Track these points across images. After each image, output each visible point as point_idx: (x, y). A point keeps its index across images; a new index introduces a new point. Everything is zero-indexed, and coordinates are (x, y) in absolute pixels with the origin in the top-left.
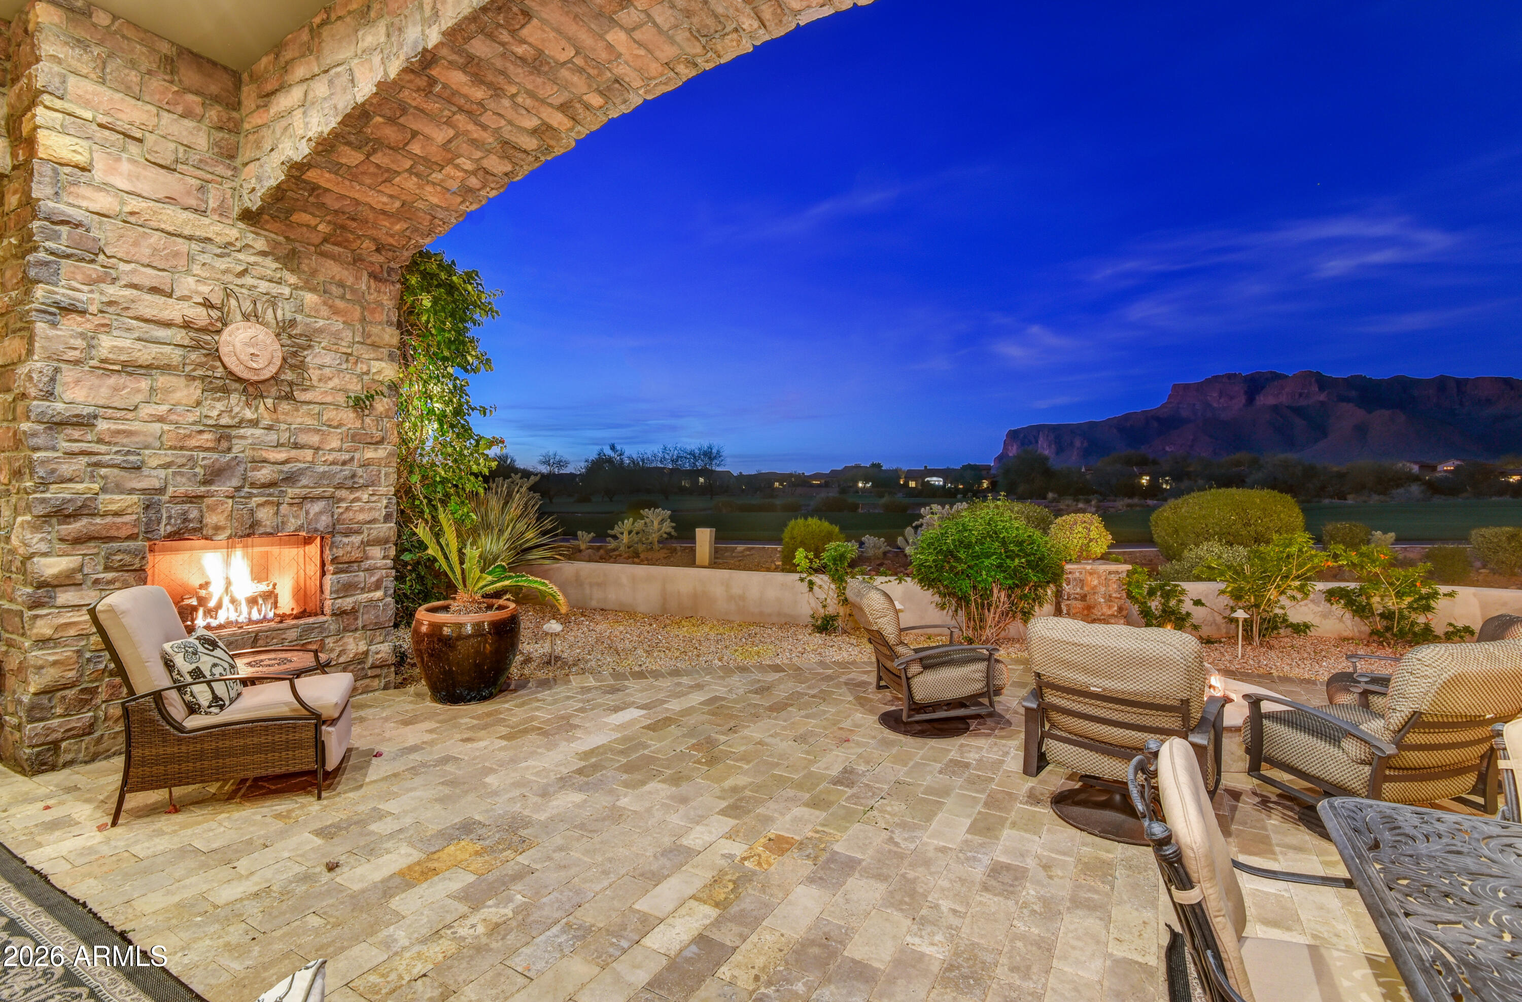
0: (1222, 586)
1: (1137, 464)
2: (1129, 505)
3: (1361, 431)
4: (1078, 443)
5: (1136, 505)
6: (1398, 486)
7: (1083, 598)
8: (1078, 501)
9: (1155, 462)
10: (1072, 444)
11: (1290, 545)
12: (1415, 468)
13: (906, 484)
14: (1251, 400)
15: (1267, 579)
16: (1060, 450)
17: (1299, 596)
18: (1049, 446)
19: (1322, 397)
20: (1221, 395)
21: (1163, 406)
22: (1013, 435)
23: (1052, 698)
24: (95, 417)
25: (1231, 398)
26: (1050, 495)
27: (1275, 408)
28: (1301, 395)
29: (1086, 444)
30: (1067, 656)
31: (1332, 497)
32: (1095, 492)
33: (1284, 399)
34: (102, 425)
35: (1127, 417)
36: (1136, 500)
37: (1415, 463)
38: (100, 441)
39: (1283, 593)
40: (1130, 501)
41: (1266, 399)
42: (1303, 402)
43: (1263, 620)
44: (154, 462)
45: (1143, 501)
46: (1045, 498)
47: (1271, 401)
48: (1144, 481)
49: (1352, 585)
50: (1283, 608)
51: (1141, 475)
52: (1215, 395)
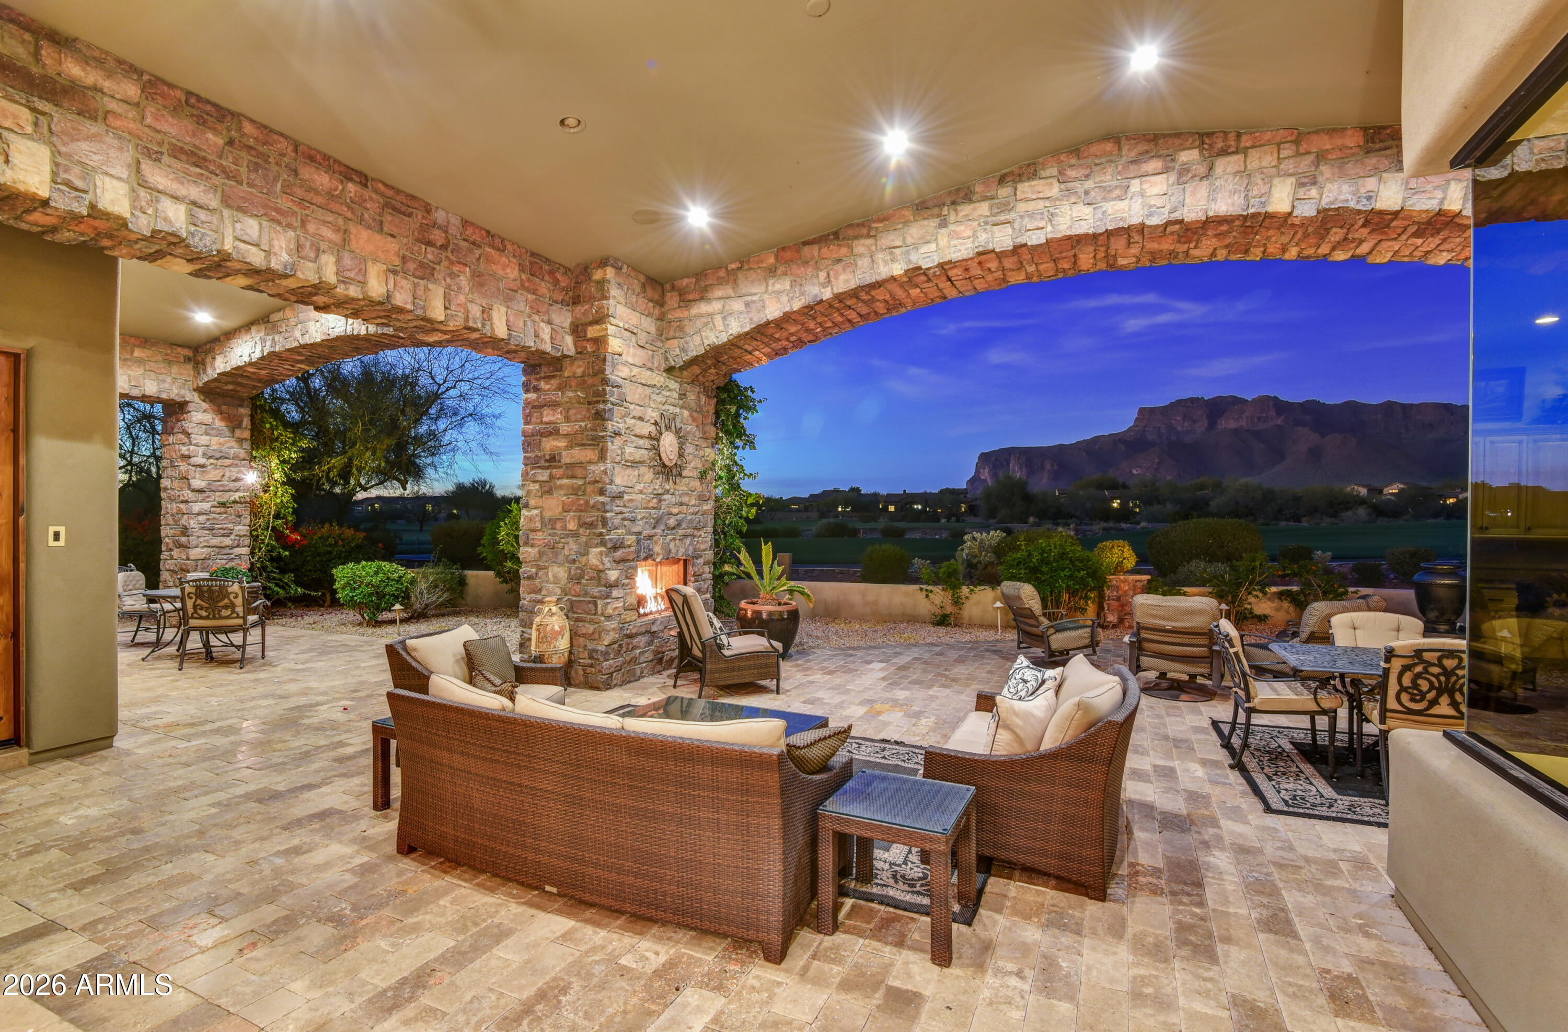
0: (1210, 590)
1: (1107, 488)
2: (1105, 529)
3: (1315, 454)
4: (1048, 466)
5: (1111, 528)
6: (1347, 509)
7: (1119, 599)
8: (1057, 524)
9: (1125, 486)
10: (1042, 467)
11: (1254, 561)
12: (1363, 491)
13: (885, 508)
14: (1212, 424)
15: (1239, 585)
16: (1031, 472)
17: (1260, 595)
18: (1021, 469)
19: (1279, 421)
20: (1185, 418)
21: (1129, 430)
22: (985, 458)
23: (1144, 635)
24: (624, 492)
25: (1195, 422)
26: (1031, 519)
27: (1236, 432)
28: (1259, 419)
29: (1055, 467)
30: (1154, 612)
31: (1288, 520)
32: (1071, 516)
33: (1243, 423)
34: (626, 497)
35: (1096, 440)
36: (1111, 524)
37: (1364, 486)
38: (625, 506)
39: (1250, 593)
40: (1106, 525)
41: (1227, 423)
42: (1261, 426)
43: (1237, 612)
44: (639, 517)
45: (1117, 525)
46: (1026, 522)
47: (1232, 425)
48: (1115, 505)
49: (1295, 588)
50: (1250, 604)
51: (1112, 499)
52: (1179, 418)
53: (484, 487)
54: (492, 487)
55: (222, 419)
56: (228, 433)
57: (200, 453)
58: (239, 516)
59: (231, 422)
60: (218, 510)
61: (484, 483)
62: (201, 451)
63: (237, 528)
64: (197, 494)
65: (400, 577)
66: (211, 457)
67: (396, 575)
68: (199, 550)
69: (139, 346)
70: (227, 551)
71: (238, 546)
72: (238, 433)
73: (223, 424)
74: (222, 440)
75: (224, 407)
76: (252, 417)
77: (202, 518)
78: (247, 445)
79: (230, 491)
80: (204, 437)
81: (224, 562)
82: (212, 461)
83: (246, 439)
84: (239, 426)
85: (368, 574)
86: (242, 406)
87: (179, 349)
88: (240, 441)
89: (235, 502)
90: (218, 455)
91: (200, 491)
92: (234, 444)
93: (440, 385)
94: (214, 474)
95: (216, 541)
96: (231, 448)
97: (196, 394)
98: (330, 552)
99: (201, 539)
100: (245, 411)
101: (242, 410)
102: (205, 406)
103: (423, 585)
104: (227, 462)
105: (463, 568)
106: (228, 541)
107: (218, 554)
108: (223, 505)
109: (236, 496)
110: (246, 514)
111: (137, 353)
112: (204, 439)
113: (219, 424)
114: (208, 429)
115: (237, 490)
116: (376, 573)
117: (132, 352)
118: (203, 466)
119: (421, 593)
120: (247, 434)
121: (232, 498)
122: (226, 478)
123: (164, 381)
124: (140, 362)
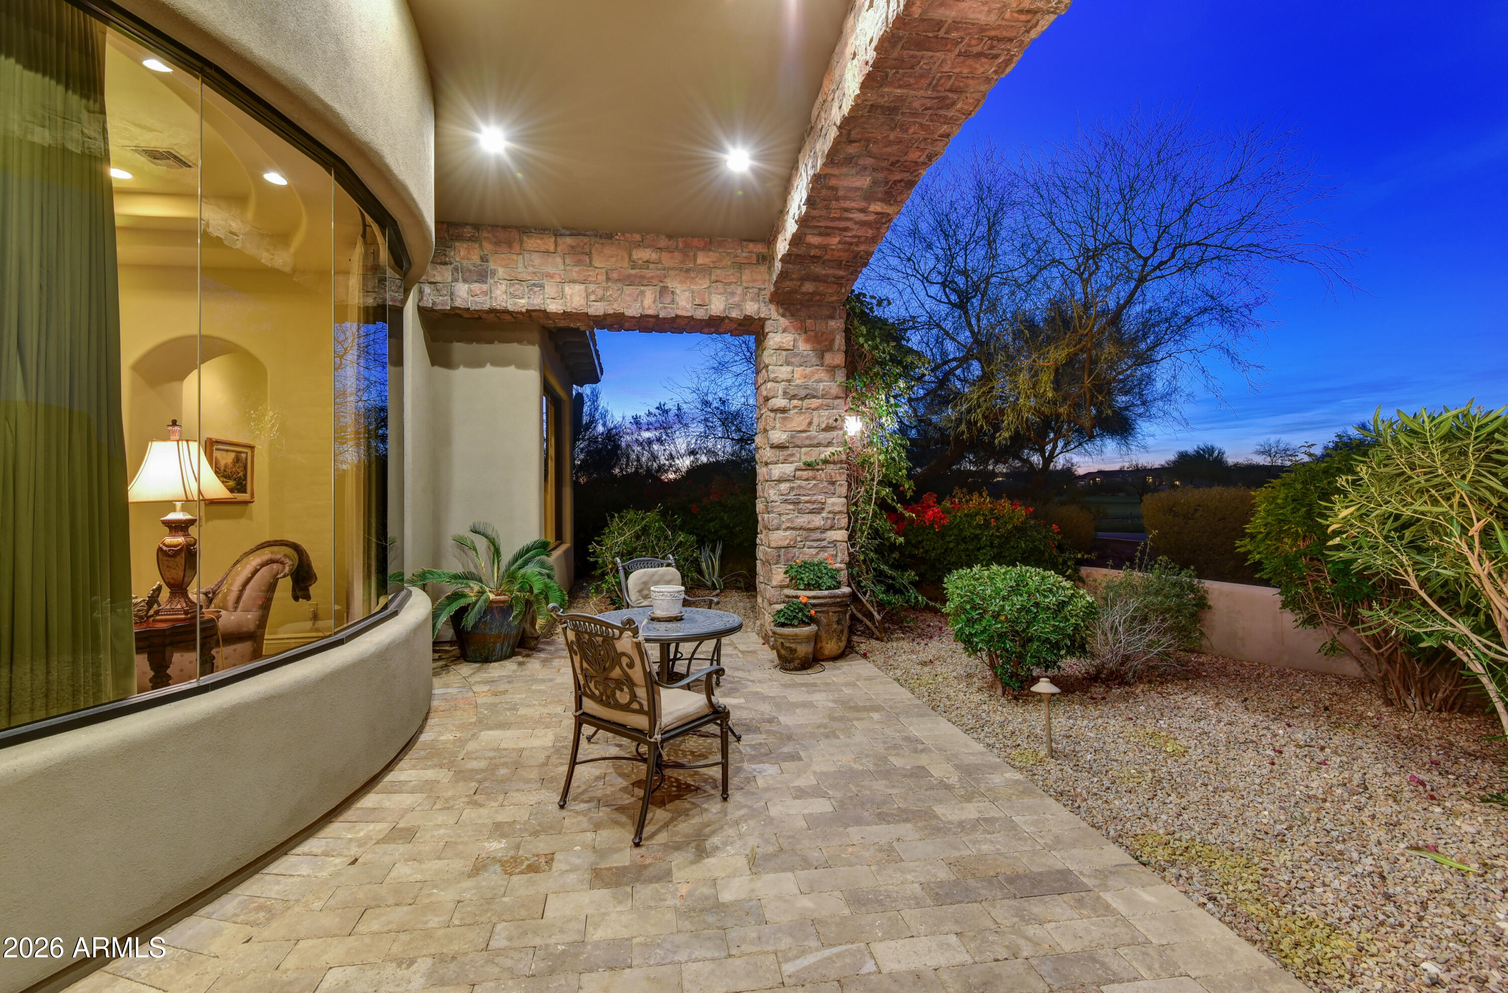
53: (1211, 455)
54: (1221, 453)
55: (807, 341)
56: (814, 360)
57: (780, 392)
58: (833, 483)
59: (819, 343)
60: (805, 474)
61: (1211, 450)
62: (781, 387)
63: (830, 501)
64: (777, 452)
65: (1062, 605)
66: (794, 397)
67: (1052, 600)
68: (781, 533)
69: (703, 249)
70: (817, 535)
71: (831, 528)
72: (829, 358)
73: (808, 347)
74: (808, 370)
75: (809, 321)
76: (847, 331)
77: (784, 486)
78: (841, 376)
79: (818, 445)
80: (784, 369)
81: (814, 551)
82: (795, 402)
83: (838, 366)
84: (830, 348)
85: (997, 591)
86: (832, 317)
87: (751, 245)
88: (832, 369)
89: (826, 462)
90: (803, 393)
91: (780, 447)
92: (823, 375)
93: (1146, 260)
94: (798, 422)
95: (802, 520)
96: (819, 381)
97: (773, 307)
98: (977, 537)
99: (784, 518)
100: (837, 325)
101: (832, 323)
102: (784, 322)
103: (1116, 616)
104: (815, 403)
105: (1201, 575)
106: (818, 521)
107: (806, 539)
108: (809, 466)
109: (827, 452)
110: (842, 480)
111: (701, 259)
112: (784, 372)
113: (803, 347)
114: (789, 355)
115: (829, 444)
116: (1015, 590)
117: (695, 260)
118: (783, 411)
119: (1114, 629)
120: (838, 359)
121: (822, 456)
122: (814, 427)
123: (733, 294)
124: (705, 270)
